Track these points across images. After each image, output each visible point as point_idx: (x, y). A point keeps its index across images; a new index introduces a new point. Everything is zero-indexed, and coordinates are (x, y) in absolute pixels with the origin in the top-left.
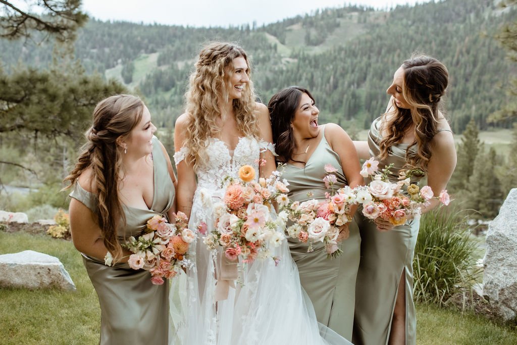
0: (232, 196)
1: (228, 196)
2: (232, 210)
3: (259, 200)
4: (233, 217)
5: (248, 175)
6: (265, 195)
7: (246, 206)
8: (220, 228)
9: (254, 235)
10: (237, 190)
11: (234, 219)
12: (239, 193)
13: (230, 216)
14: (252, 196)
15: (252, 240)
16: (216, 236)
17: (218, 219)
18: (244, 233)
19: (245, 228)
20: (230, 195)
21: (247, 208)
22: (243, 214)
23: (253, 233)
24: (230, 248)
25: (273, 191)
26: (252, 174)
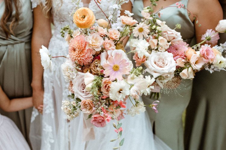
0: (77, 52)
1: (73, 53)
2: (83, 67)
3: (111, 45)
4: (87, 77)
5: (86, 19)
6: (114, 37)
7: (97, 56)
8: (77, 93)
9: (120, 92)
10: (80, 42)
11: (89, 78)
12: (84, 46)
13: (84, 76)
14: (100, 42)
15: (119, 98)
16: (73, 102)
17: (71, 82)
18: (106, 93)
19: (106, 86)
20: (74, 50)
21: (99, 59)
22: (98, 69)
23: (118, 90)
24: (96, 116)
25: (118, 28)
26: (90, 17)
